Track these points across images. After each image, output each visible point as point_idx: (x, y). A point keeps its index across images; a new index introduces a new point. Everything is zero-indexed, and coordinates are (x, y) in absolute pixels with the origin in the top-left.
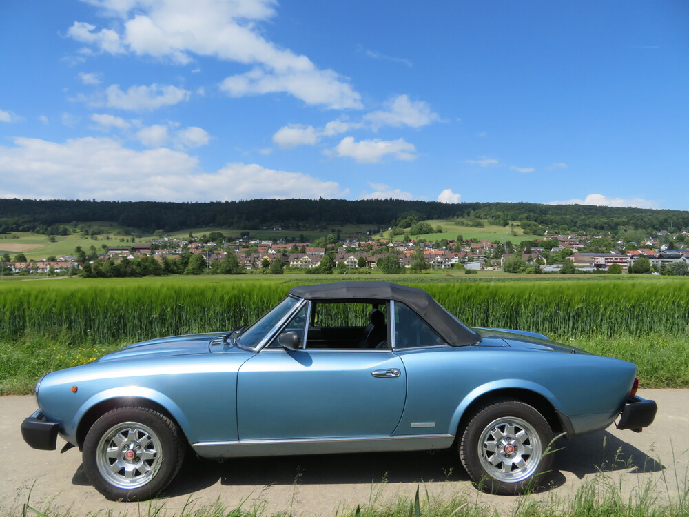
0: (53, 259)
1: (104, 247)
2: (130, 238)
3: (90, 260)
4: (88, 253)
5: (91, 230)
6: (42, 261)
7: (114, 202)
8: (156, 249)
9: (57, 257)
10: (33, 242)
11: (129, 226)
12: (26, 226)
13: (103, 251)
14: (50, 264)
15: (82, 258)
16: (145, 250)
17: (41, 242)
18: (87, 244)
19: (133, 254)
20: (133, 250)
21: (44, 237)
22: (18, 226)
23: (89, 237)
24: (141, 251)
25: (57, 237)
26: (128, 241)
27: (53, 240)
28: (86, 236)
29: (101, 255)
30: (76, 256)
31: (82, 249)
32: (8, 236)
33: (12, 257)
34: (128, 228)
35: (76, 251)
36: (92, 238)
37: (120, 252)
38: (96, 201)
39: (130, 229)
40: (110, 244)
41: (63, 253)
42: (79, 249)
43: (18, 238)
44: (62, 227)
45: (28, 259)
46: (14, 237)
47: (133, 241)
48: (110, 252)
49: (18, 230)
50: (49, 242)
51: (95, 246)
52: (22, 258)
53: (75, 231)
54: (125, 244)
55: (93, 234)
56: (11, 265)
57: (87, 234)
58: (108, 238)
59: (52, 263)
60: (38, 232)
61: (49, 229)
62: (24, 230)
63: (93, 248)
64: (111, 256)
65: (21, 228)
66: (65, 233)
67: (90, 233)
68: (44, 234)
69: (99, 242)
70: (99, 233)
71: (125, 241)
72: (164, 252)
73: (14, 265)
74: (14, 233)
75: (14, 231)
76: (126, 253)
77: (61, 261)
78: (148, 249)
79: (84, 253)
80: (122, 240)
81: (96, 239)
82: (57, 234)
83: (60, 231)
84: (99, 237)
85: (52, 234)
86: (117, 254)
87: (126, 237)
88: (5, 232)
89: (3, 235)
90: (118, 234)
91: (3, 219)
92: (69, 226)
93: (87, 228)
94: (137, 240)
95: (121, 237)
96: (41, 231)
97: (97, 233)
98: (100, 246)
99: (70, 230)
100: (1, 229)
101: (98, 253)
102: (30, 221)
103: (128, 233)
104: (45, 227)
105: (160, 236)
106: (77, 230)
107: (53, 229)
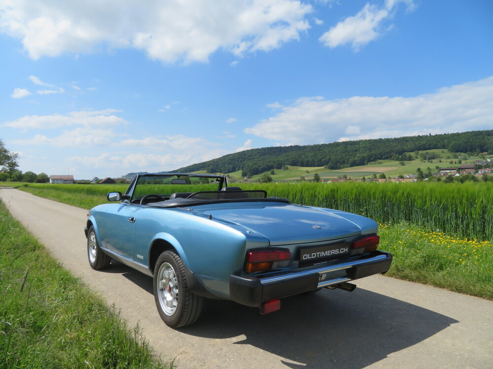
0: (402, 177)
1: (437, 168)
2: (457, 160)
3: (426, 178)
4: (425, 172)
5: (428, 156)
6: (395, 178)
7: (445, 134)
8: (479, 169)
9: (404, 176)
10: (391, 166)
11: (456, 152)
12: (386, 156)
13: (436, 171)
15: (421, 176)
16: (469, 170)
17: (395, 166)
18: (425, 166)
19: (459, 173)
20: (459, 170)
21: (397, 162)
22: (382, 156)
23: (426, 161)
24: (466, 170)
25: (405, 162)
26: (456, 163)
27: (403, 164)
28: (424, 161)
29: (434, 174)
30: (417, 175)
31: (422, 170)
32: (376, 162)
33: (378, 176)
34: (457, 153)
35: (417, 172)
36: (429, 162)
37: (449, 171)
38: (432, 135)
39: (458, 154)
40: (441, 165)
41: (408, 172)
42: (419, 170)
43: (382, 163)
44: (408, 154)
45: (387, 177)
46: (380, 163)
47: (460, 162)
48: (442, 171)
49: (382, 159)
50: (400, 166)
51: (430, 167)
52: (383, 176)
53: (417, 157)
54: (453, 166)
55: (429, 159)
57: (426, 159)
58: (440, 161)
59: (400, 180)
60: (393, 159)
61: (400, 157)
62: (386, 158)
63: (429, 168)
64: (442, 174)
65: (383, 157)
66: (410, 159)
67: (427, 158)
68: (397, 160)
69: (433, 165)
70: (434, 158)
71: (454, 163)
72: (487, 171)
73: (378, 181)
74: (379, 161)
75: (380, 159)
76: (453, 172)
77: (407, 178)
78: (473, 168)
79: (422, 172)
80: (451, 163)
81: (432, 162)
82: (405, 160)
83: (407, 158)
84: (434, 161)
85: (402, 160)
86: (446, 173)
87: (454, 160)
88: (375, 160)
89: (373, 162)
90: (449, 158)
91: (373, 152)
92: (413, 154)
93: (425, 155)
94: (463, 162)
95: (450, 160)
96: (395, 159)
97: (432, 158)
98: (434, 167)
99: (414, 157)
100: (372, 159)
101: (432, 172)
102: (388, 153)
103: (456, 157)
104: (397, 155)
105: (484, 158)
106: (419, 156)
107: (402, 157)
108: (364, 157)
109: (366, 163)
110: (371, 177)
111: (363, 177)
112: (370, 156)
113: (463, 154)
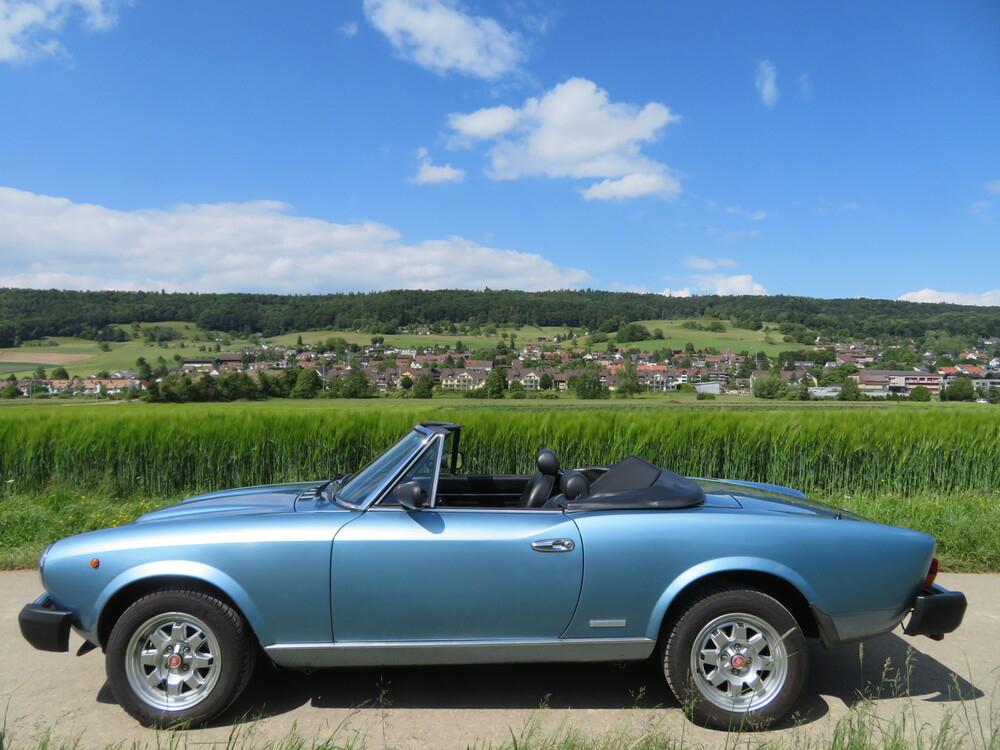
0: (106, 376)
1: (177, 358)
2: (212, 345)
3: (157, 378)
4: (155, 366)
5: (158, 335)
6: (89, 378)
7: (192, 294)
8: (250, 362)
9: (111, 372)
10: (78, 351)
11: (211, 329)
12: (67, 328)
13: (176, 364)
14: (100, 383)
15: (147, 375)
16: (235, 364)
17: (88, 351)
18: (153, 354)
19: (217, 369)
20: (218, 363)
21: (93, 345)
22: (57, 328)
23: (156, 344)
24: (229, 364)
25: (112, 344)
26: (210, 350)
27: (106, 349)
28: (152, 343)
29: (173, 370)
30: (138, 371)
31: (147, 361)
32: (43, 342)
33: (49, 373)
34: (212, 332)
35: (138, 365)
36: (160, 345)
37: (199, 365)
38: (166, 292)
39: (214, 333)
40: (185, 354)
41: (119, 366)
42: (141, 362)
43: (57, 345)
44: (117, 328)
45: (71, 375)
46: (52, 344)
47: (218, 349)
48: (186, 365)
49: (56, 334)
50: (100, 351)
51: (164, 357)
52: (62, 374)
53: (136, 336)
54: (206, 355)
55: (162, 340)
56: (46, 384)
57: (153, 340)
58: (183, 346)
59: (104, 382)
60: (84, 337)
61: (100, 332)
62: (65, 335)
63: (161, 359)
64: (187, 371)
65: (61, 331)
66: (122, 338)
67: (158, 339)
68: (92, 339)
69: (169, 352)
70: (169, 339)
71: (207, 350)
72: (262, 366)
73: (51, 384)
74: (51, 339)
75: (52, 335)
76: (207, 367)
77: (117, 378)
78: (240, 361)
79: (148, 367)
80: (203, 349)
81: (166, 347)
82: (112, 340)
83: (115, 336)
84: (171, 344)
85: (104, 340)
86: (195, 368)
87: (208, 345)
88: (40, 336)
89: (36, 342)
90: (197, 339)
91: (37, 319)
92: (127, 328)
93: (153, 332)
94: (223, 348)
95: (201, 344)
96: (89, 336)
97: (166, 338)
98: (172, 357)
99: (130, 333)
100: (33, 333)
101: (169, 367)
102: (73, 322)
103: (211, 339)
104: (94, 329)
105: (256, 343)
106: (140, 334)
107: (105, 333)
108: (12, 329)
109: (16, 342)
110: (30, 374)
111: (8, 376)
112: (27, 328)
113: (222, 334)
